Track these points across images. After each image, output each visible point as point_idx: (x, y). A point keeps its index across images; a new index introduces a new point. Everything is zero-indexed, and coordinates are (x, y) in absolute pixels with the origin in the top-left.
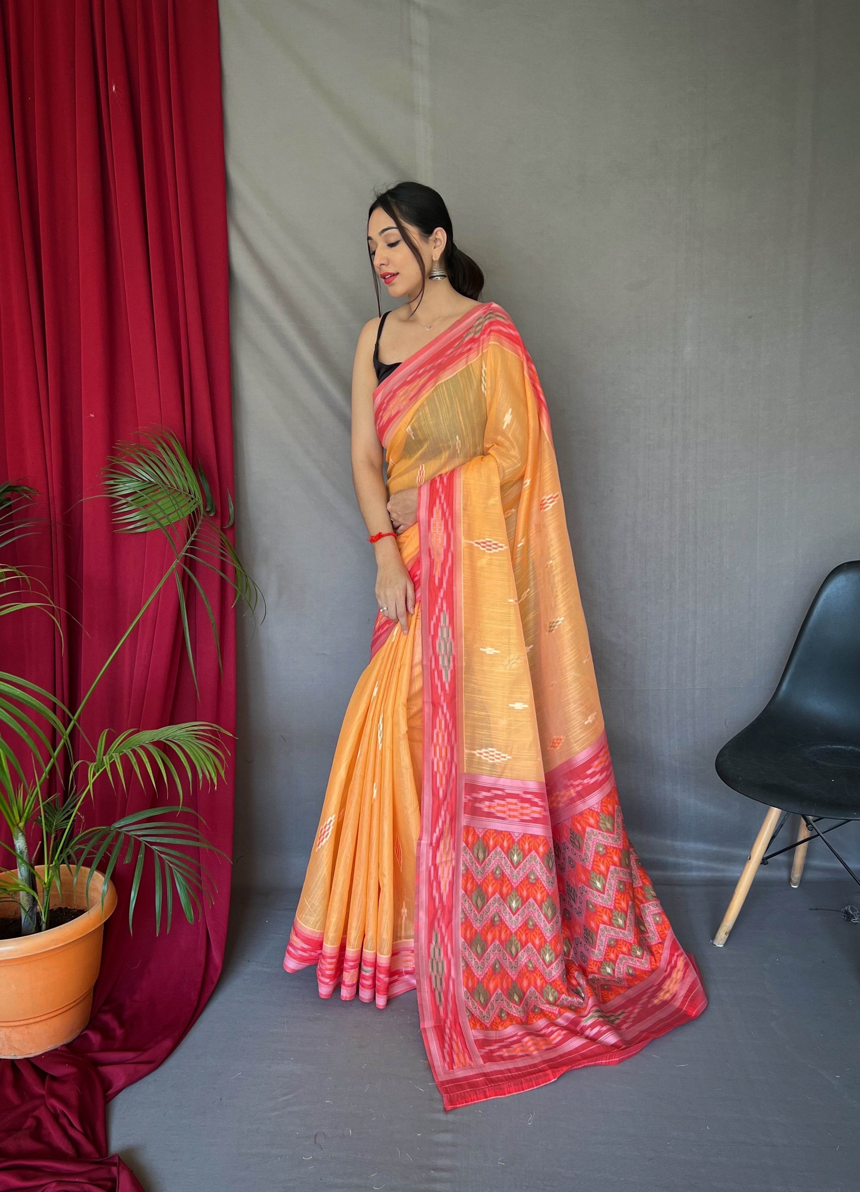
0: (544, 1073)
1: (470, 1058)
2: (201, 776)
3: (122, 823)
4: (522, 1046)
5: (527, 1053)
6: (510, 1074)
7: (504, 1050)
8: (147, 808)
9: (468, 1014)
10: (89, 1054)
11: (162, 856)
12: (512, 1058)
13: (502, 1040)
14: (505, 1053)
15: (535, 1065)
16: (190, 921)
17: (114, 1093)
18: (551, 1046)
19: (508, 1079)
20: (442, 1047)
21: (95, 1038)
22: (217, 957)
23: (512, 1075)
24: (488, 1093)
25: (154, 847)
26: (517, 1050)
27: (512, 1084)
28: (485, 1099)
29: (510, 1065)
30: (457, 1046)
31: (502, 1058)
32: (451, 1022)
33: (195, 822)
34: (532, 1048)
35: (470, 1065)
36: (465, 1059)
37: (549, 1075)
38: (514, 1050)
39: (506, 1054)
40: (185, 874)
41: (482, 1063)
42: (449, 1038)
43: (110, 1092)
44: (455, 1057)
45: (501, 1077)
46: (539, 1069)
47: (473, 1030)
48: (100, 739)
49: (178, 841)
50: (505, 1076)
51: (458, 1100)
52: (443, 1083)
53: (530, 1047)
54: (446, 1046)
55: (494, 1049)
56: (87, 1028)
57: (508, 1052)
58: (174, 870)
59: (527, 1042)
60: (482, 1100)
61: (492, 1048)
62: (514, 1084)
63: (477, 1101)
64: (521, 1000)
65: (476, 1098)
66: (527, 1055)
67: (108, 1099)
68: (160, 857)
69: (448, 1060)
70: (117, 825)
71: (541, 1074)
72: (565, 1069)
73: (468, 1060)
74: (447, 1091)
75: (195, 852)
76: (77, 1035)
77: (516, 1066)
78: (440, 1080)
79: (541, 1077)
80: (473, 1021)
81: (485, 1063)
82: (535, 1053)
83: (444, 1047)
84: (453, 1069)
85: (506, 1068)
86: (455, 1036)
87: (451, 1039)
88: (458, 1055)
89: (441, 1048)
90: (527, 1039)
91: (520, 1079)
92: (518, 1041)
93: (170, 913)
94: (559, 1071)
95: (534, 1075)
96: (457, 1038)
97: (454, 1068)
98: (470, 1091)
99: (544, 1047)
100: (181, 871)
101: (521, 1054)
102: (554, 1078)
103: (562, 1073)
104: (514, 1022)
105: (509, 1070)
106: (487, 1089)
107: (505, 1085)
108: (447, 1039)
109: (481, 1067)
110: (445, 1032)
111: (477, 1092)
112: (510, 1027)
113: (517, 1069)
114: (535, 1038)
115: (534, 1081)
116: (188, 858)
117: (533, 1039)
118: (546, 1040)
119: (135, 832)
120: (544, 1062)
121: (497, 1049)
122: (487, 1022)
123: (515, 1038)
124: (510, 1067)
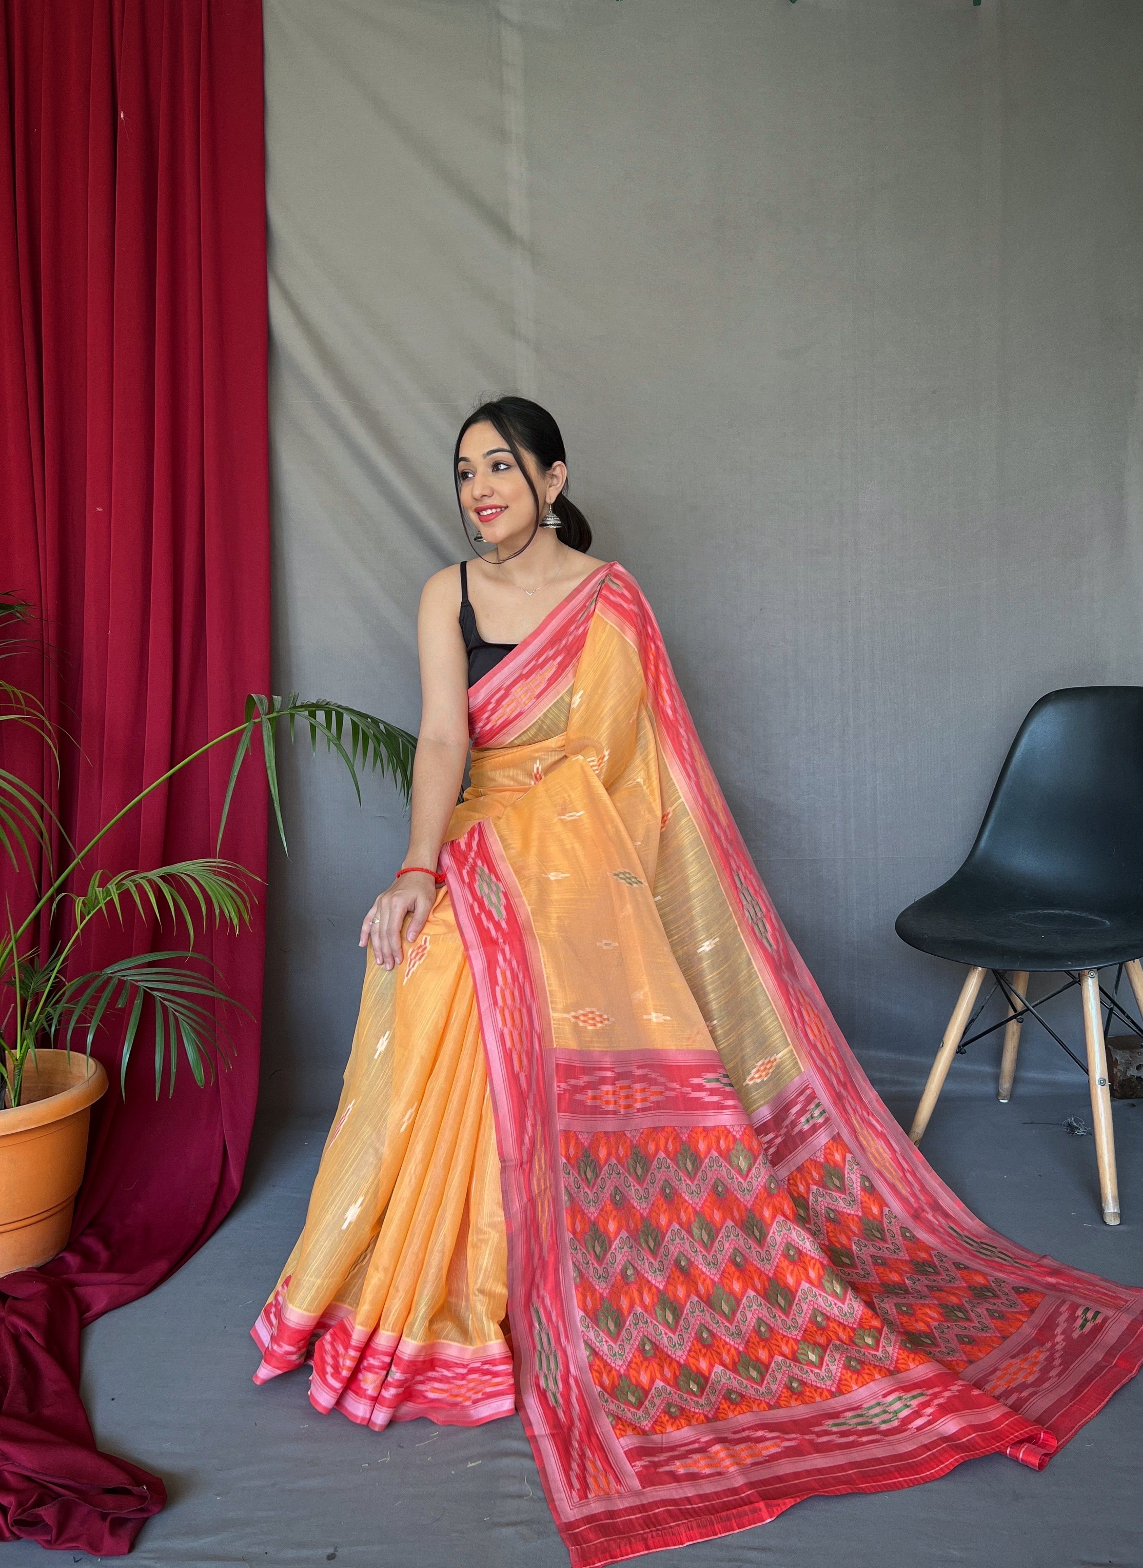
0: (751, 1506)
1: (618, 1481)
2: (217, 911)
3: (115, 967)
4: (710, 1458)
5: (719, 1470)
6: (689, 1507)
7: (678, 1463)
8: (147, 952)
9: (611, 1419)
10: (65, 1276)
11: (166, 1003)
12: (693, 1477)
13: (672, 1448)
14: (679, 1467)
15: (734, 1491)
16: (199, 1084)
17: (95, 1315)
18: (761, 1459)
19: (686, 1514)
20: (567, 1469)
21: (73, 1260)
22: (235, 1175)
23: (693, 1509)
24: (650, 1542)
25: (155, 993)
26: (701, 1465)
27: (694, 1524)
28: (646, 1552)
29: (688, 1491)
30: (594, 1465)
31: (675, 1478)
32: (580, 1434)
33: (211, 974)
34: (727, 1462)
35: (618, 1492)
36: (608, 1483)
37: (760, 1510)
38: (696, 1463)
39: (682, 1471)
40: (194, 1025)
41: (641, 1488)
42: (579, 1455)
43: (87, 1315)
44: (590, 1480)
45: (673, 1510)
46: (742, 1498)
47: (621, 1439)
48: (93, 877)
49: (186, 989)
50: (680, 1510)
51: (596, 1555)
52: (570, 1526)
53: (723, 1460)
54: (574, 1466)
55: (659, 1462)
56: (64, 1250)
57: (684, 1466)
58: (180, 1020)
59: (717, 1453)
60: (642, 1553)
61: (656, 1459)
62: (699, 1527)
63: (631, 1556)
64: (702, 1389)
65: (629, 1550)
66: (719, 1474)
67: (84, 1323)
68: (163, 1006)
69: (576, 1485)
70: (108, 971)
71: (746, 1508)
72: (790, 1502)
73: (613, 1483)
74: (576, 1540)
75: (208, 1003)
76: (50, 1258)
77: (701, 1492)
78: (564, 1521)
79: (746, 1514)
80: (620, 1426)
81: (644, 1487)
82: (732, 1469)
83: (571, 1469)
84: (587, 1497)
85: (682, 1495)
86: (589, 1453)
87: (583, 1456)
88: (595, 1478)
89: (564, 1470)
90: (717, 1447)
91: (707, 1517)
92: (703, 1450)
93: (173, 1069)
94: (779, 1505)
95: (734, 1511)
96: (593, 1455)
97: (590, 1496)
98: (619, 1538)
99: (749, 1461)
100: (189, 1022)
101: (707, 1471)
102: (771, 1517)
103: (784, 1509)
104: (694, 1422)
105: (688, 1500)
106: (650, 1535)
107: (682, 1528)
108: (575, 1454)
109: (637, 1494)
110: (571, 1444)
111: (632, 1539)
112: (686, 1429)
113: (702, 1497)
114: (731, 1448)
115: (733, 1521)
116: (199, 1009)
117: (728, 1449)
118: (751, 1448)
119: (131, 977)
120: (751, 1485)
121: (664, 1460)
122: (646, 1424)
123: (696, 1446)
124: (689, 1495)
